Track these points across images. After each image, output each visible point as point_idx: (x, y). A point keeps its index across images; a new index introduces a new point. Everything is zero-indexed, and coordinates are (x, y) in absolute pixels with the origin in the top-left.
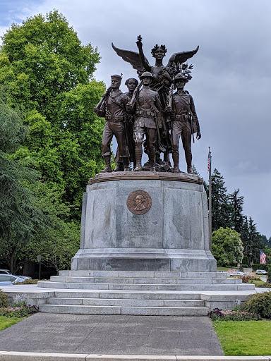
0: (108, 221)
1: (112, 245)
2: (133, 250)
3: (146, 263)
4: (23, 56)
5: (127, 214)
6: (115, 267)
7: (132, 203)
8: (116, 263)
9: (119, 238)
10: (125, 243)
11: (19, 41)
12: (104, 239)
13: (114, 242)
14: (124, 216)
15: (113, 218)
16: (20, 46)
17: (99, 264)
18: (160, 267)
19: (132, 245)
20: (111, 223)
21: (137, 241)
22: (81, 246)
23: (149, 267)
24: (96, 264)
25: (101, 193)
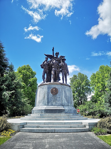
0: (44, 97)
1: (46, 105)
3: (57, 111)
5: (51, 95)
6: (47, 112)
7: (52, 91)
9: (48, 102)
10: (50, 104)
12: (43, 103)
13: (46, 104)
15: (46, 96)
18: (62, 112)
19: (52, 105)
20: (46, 98)
21: (54, 103)
22: (35, 106)
23: (58, 112)
24: (40, 111)
25: (42, 88)
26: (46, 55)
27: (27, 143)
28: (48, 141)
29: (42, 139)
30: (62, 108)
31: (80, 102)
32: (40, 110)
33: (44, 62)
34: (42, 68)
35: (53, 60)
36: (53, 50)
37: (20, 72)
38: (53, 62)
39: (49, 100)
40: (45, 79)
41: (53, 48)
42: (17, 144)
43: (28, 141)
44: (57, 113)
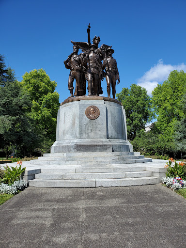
0: (73, 124)
1: (76, 137)
2: (90, 140)
3: (98, 148)
4: (30, 83)
5: (86, 120)
6: (80, 150)
7: (88, 113)
8: (80, 148)
9: (81, 133)
10: (84, 136)
11: (29, 78)
12: (72, 135)
13: (78, 135)
14: (84, 120)
15: (77, 122)
16: (29, 80)
17: (68, 149)
18: (106, 149)
19: (89, 137)
20: (76, 124)
21: (92, 135)
22: (56, 139)
23: (100, 149)
24: (67, 149)
25: (69, 108)
26: (74, 44)
27: (41, 210)
28: (85, 206)
29: (71, 201)
30: (108, 142)
31: (133, 133)
32: (66, 146)
33: (71, 56)
34: (68, 67)
35: (90, 53)
36: (89, 31)
37: (28, 81)
38: (88, 56)
39: (83, 129)
40: (74, 90)
41: (89, 27)
42: (21, 214)
43: (44, 205)
44: (98, 150)
